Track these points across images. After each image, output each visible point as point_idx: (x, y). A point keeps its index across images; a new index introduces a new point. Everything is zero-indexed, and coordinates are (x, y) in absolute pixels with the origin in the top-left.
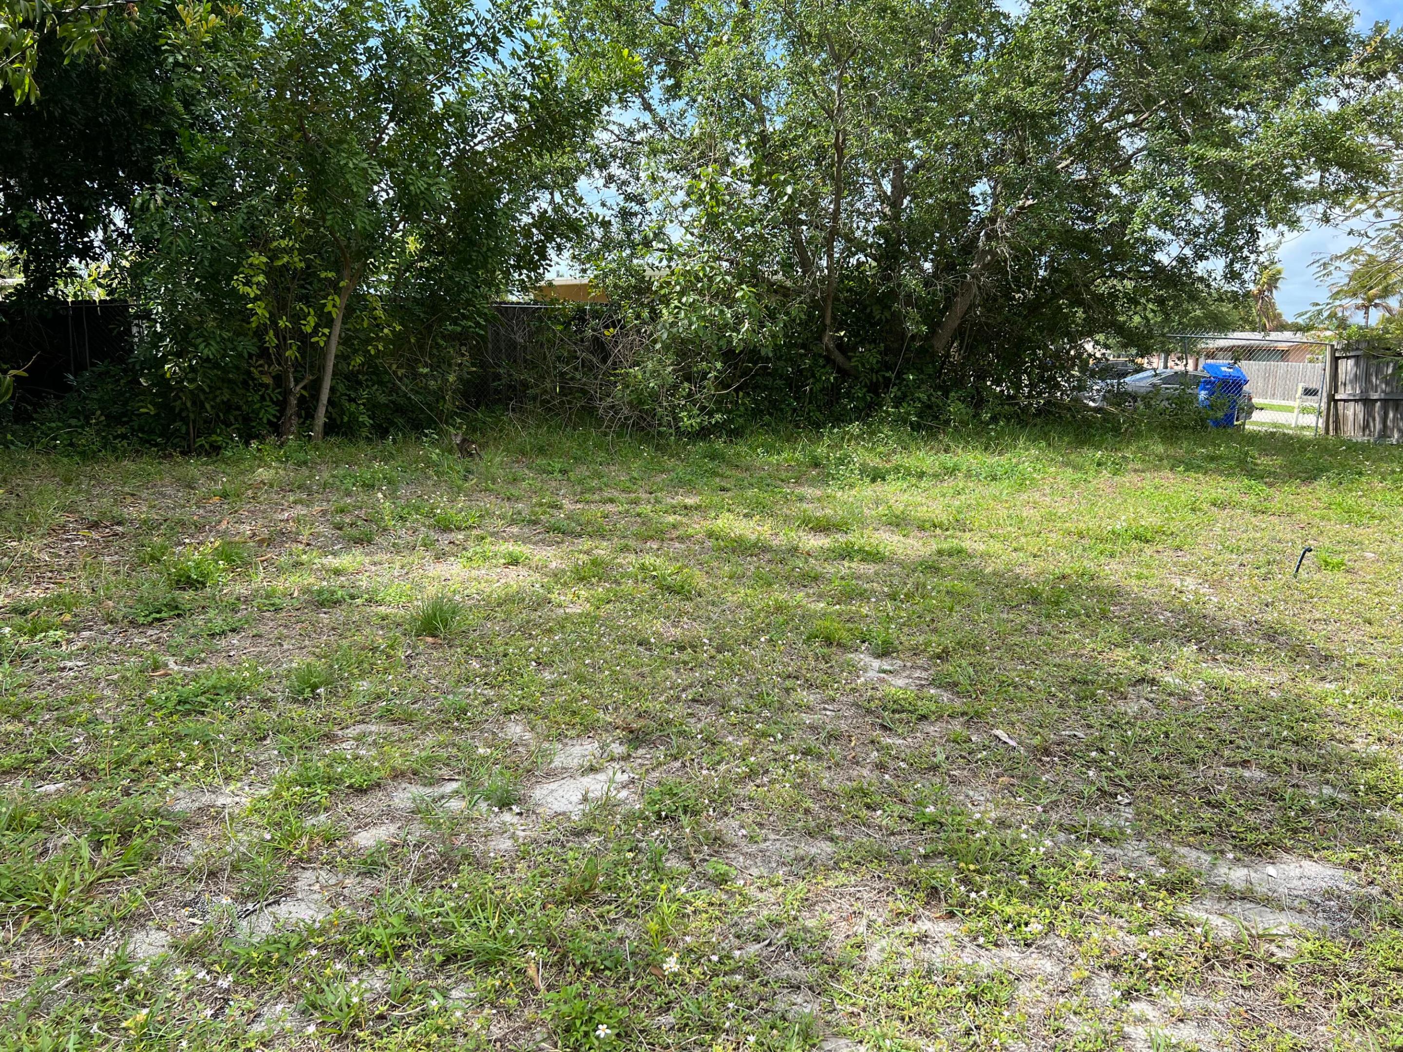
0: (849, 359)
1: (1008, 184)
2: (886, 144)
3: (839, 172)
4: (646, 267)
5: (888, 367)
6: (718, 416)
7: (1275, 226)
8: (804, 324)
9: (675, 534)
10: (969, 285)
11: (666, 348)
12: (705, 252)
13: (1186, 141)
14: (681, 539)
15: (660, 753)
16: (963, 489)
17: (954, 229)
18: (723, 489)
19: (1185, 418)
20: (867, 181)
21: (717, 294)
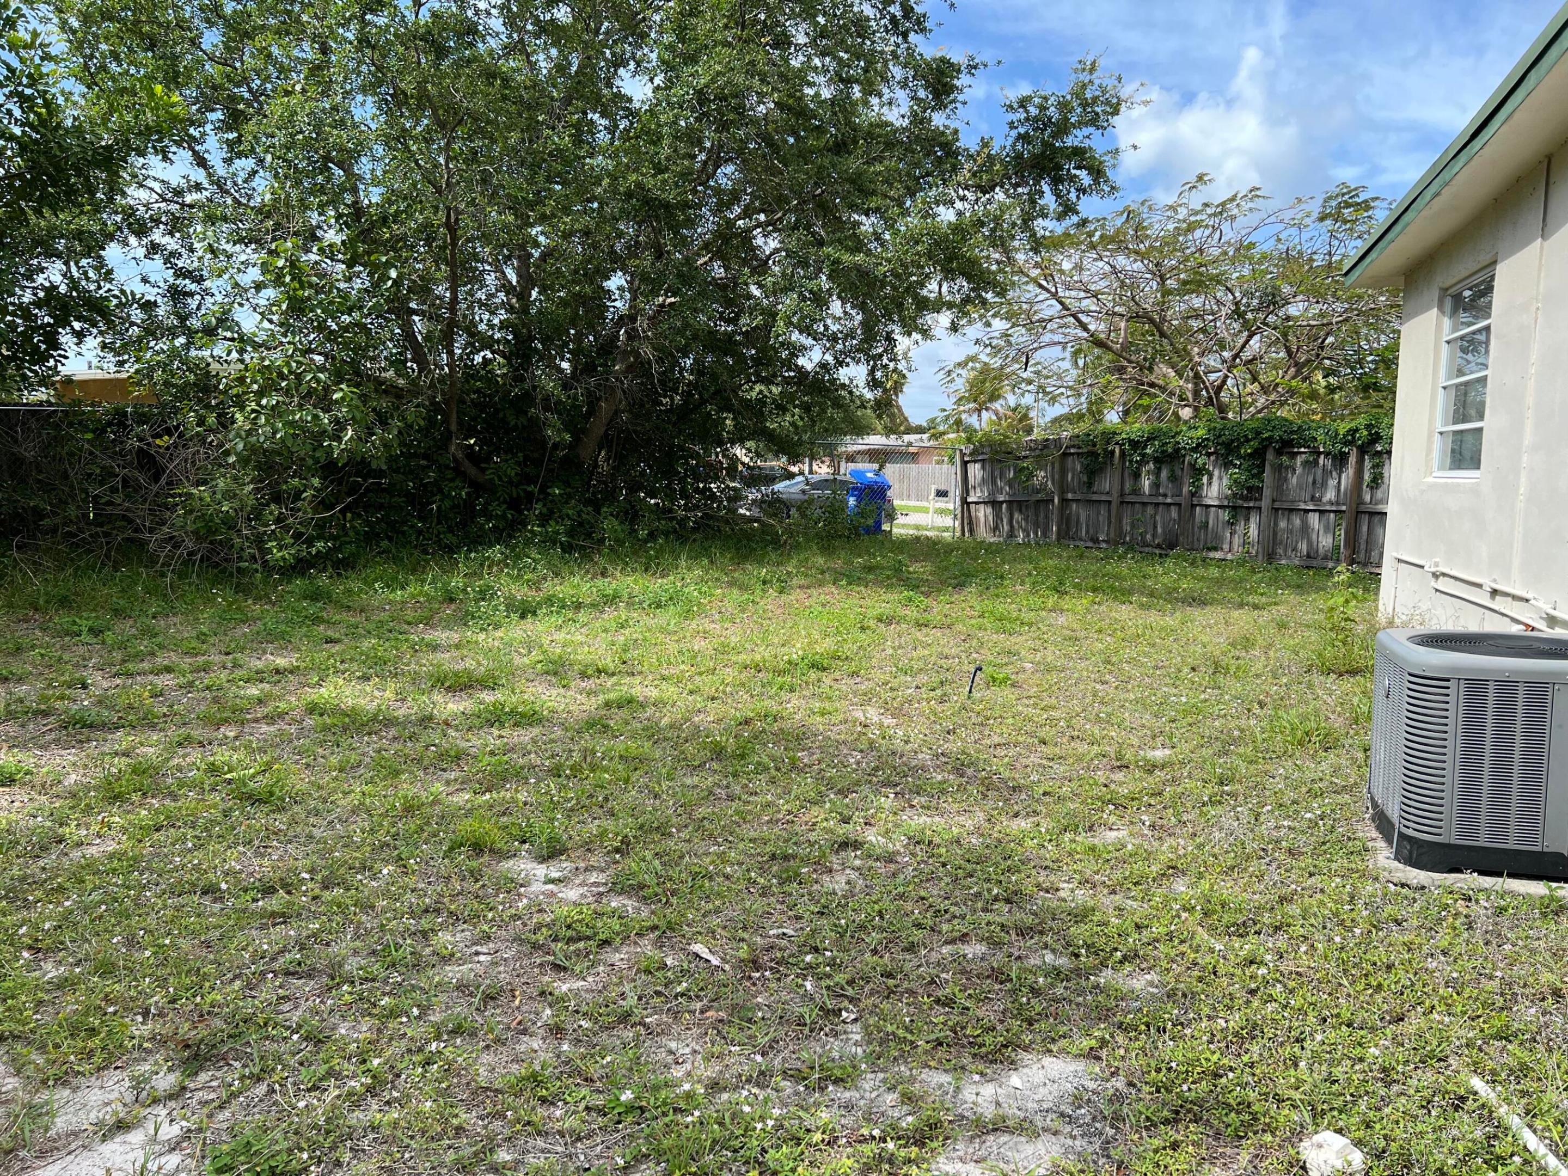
0: (483, 471)
1: (645, 278)
2: (506, 227)
3: (453, 255)
4: (210, 360)
5: (531, 480)
6: (320, 545)
7: (909, 335)
8: (425, 432)
9: (261, 712)
10: (613, 389)
11: (244, 461)
12: (289, 343)
13: (821, 243)
14: (270, 719)
15: (234, 1074)
16: (626, 621)
17: (591, 327)
18: (329, 641)
19: (839, 527)
20: (488, 268)
21: (309, 394)
